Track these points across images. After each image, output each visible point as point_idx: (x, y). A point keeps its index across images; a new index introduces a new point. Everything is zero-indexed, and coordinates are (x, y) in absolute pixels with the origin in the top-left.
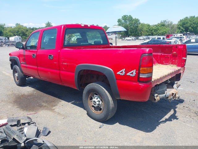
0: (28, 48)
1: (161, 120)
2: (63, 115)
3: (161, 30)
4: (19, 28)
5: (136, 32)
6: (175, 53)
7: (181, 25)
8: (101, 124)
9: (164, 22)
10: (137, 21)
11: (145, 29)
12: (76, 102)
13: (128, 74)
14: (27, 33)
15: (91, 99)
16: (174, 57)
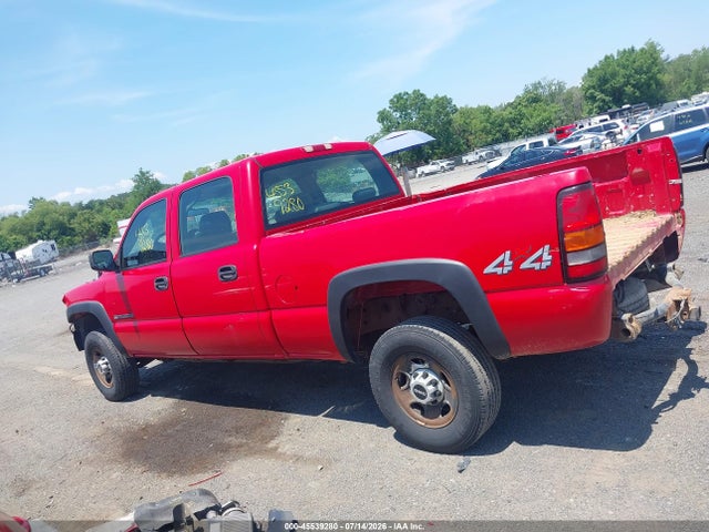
0: (129, 263)
1: (657, 403)
2: (316, 460)
3: (532, 116)
4: (45, 214)
5: (447, 143)
6: (640, 170)
7: (594, 87)
8: (460, 459)
9: (536, 88)
10: (444, 103)
11: (477, 124)
12: (340, 409)
13: (525, 265)
14: (75, 224)
15: (403, 380)
16: (638, 184)
